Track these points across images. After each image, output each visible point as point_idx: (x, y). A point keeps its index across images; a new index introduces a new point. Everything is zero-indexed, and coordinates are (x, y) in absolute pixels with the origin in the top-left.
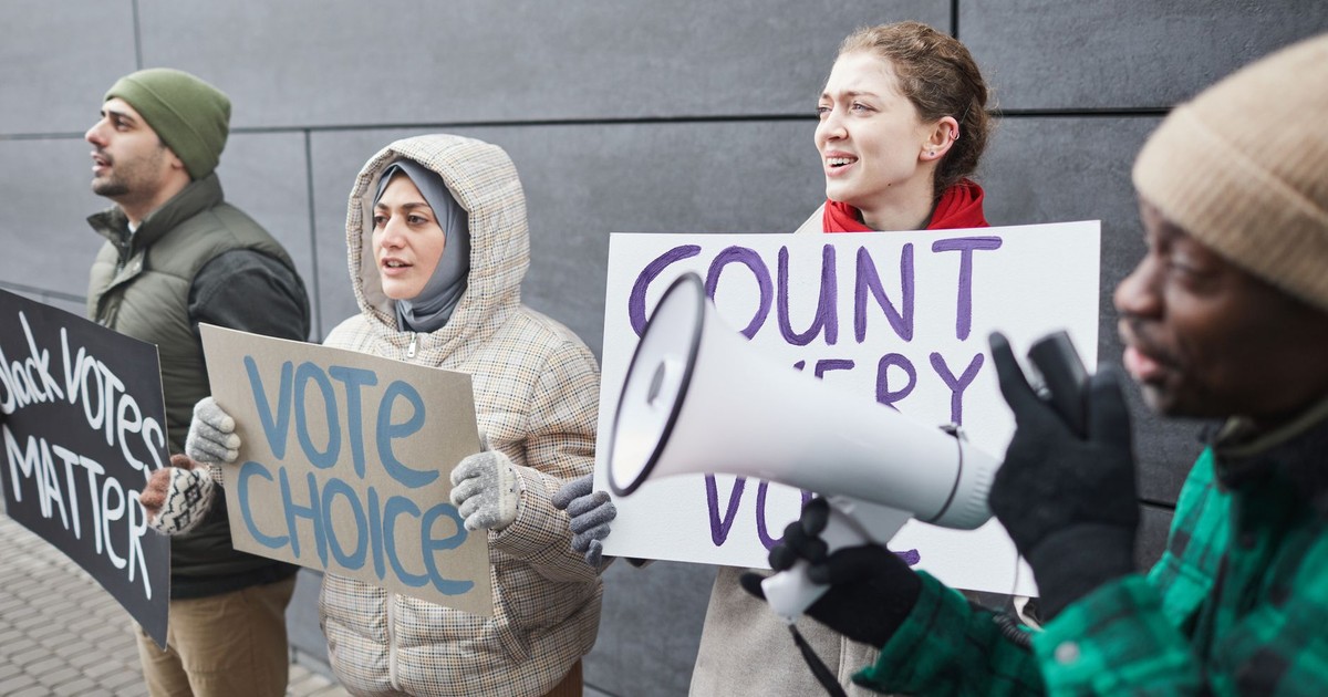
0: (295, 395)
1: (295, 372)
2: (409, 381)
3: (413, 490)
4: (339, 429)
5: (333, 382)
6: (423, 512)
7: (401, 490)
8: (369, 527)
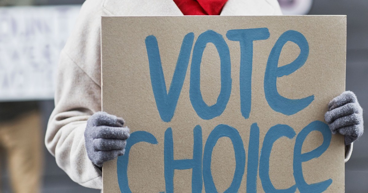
0: (193, 60)
1: (195, 41)
2: (296, 29)
3: (291, 117)
4: (231, 80)
5: (229, 43)
6: (297, 133)
7: (280, 118)
8: (247, 160)
